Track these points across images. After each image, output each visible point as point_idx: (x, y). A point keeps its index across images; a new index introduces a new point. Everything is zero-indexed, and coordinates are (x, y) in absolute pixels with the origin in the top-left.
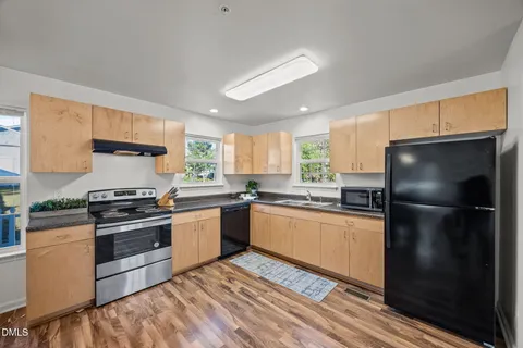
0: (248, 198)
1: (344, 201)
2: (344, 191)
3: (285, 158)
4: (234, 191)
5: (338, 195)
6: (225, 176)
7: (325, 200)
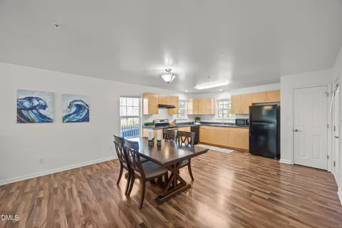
0: (197, 124)
1: (236, 124)
2: (237, 120)
3: (212, 108)
4: (191, 121)
5: (234, 122)
6: (188, 115)
7: (229, 124)
